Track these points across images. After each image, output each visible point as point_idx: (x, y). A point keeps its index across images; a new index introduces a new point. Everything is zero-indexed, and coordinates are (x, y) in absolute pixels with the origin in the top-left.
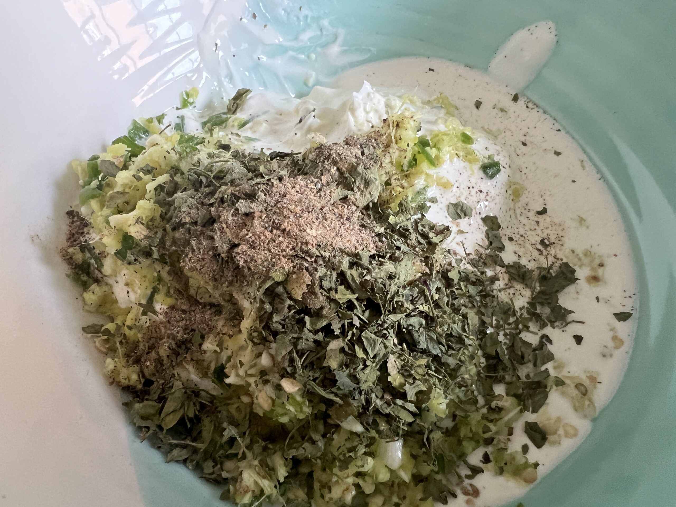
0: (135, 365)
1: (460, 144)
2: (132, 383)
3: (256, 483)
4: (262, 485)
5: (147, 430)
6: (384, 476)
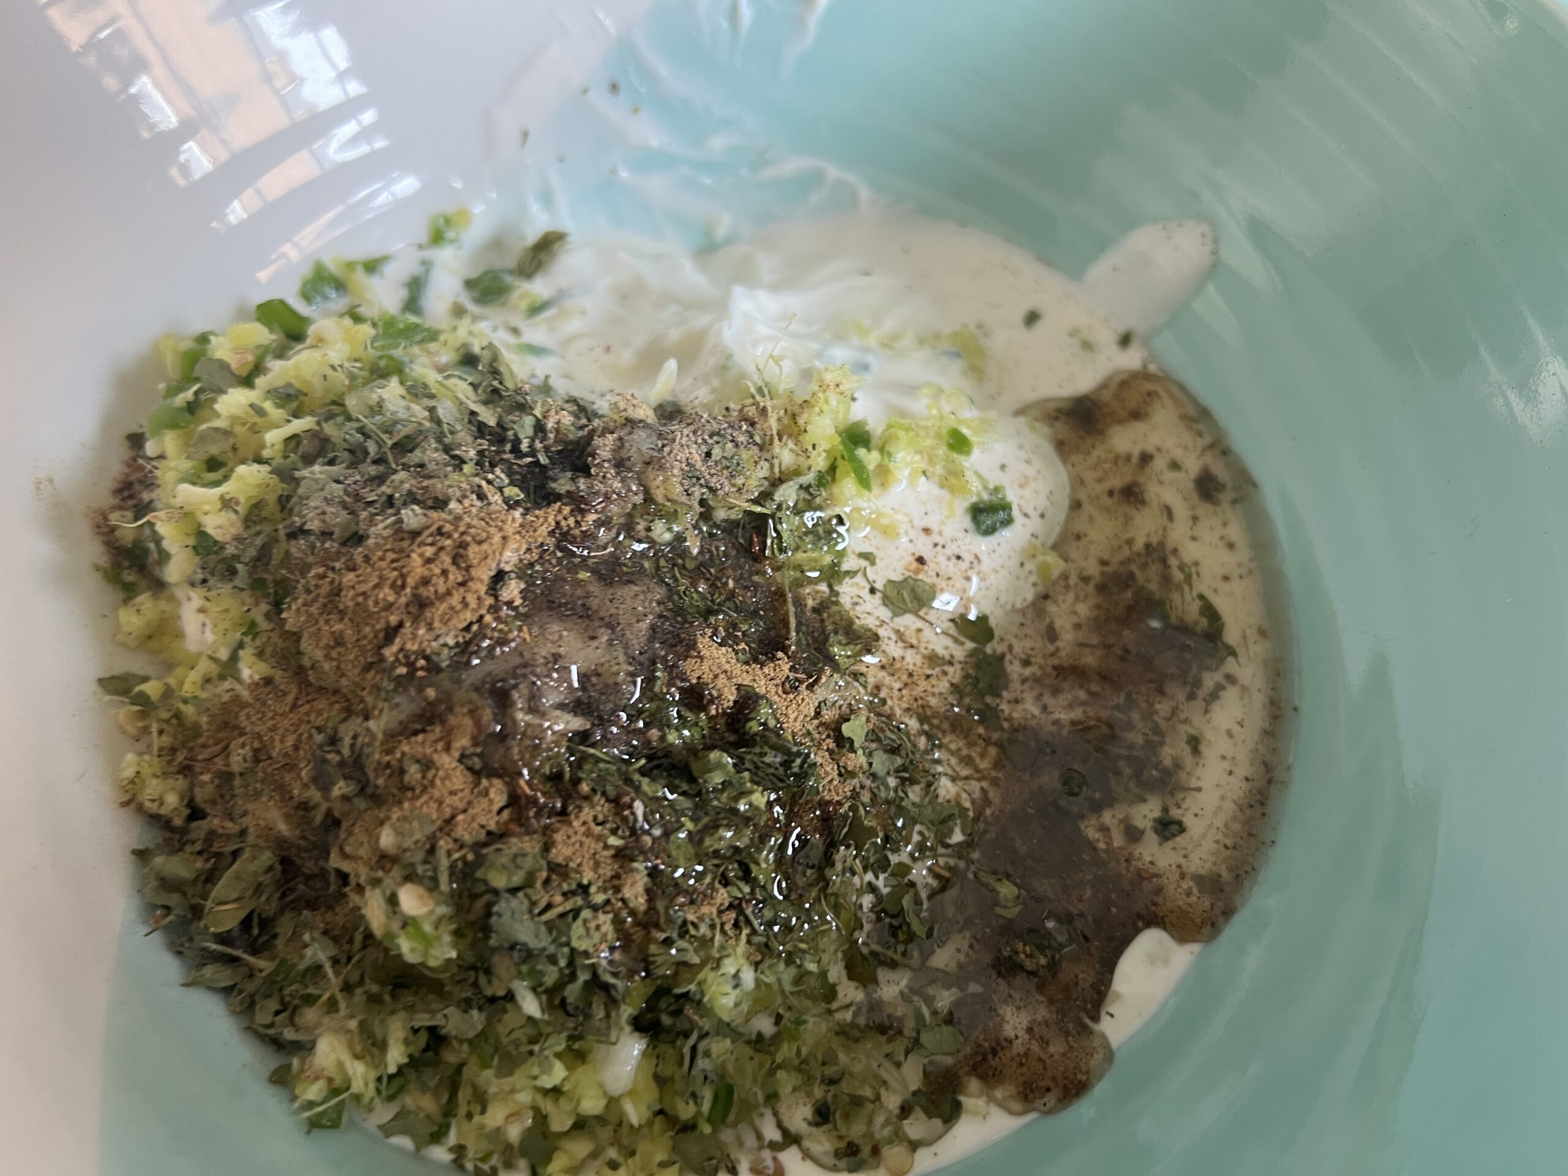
0: (180, 777)
1: (942, 451)
2: (163, 811)
3: (340, 1065)
4: (351, 1072)
5: (165, 912)
6: (592, 1105)
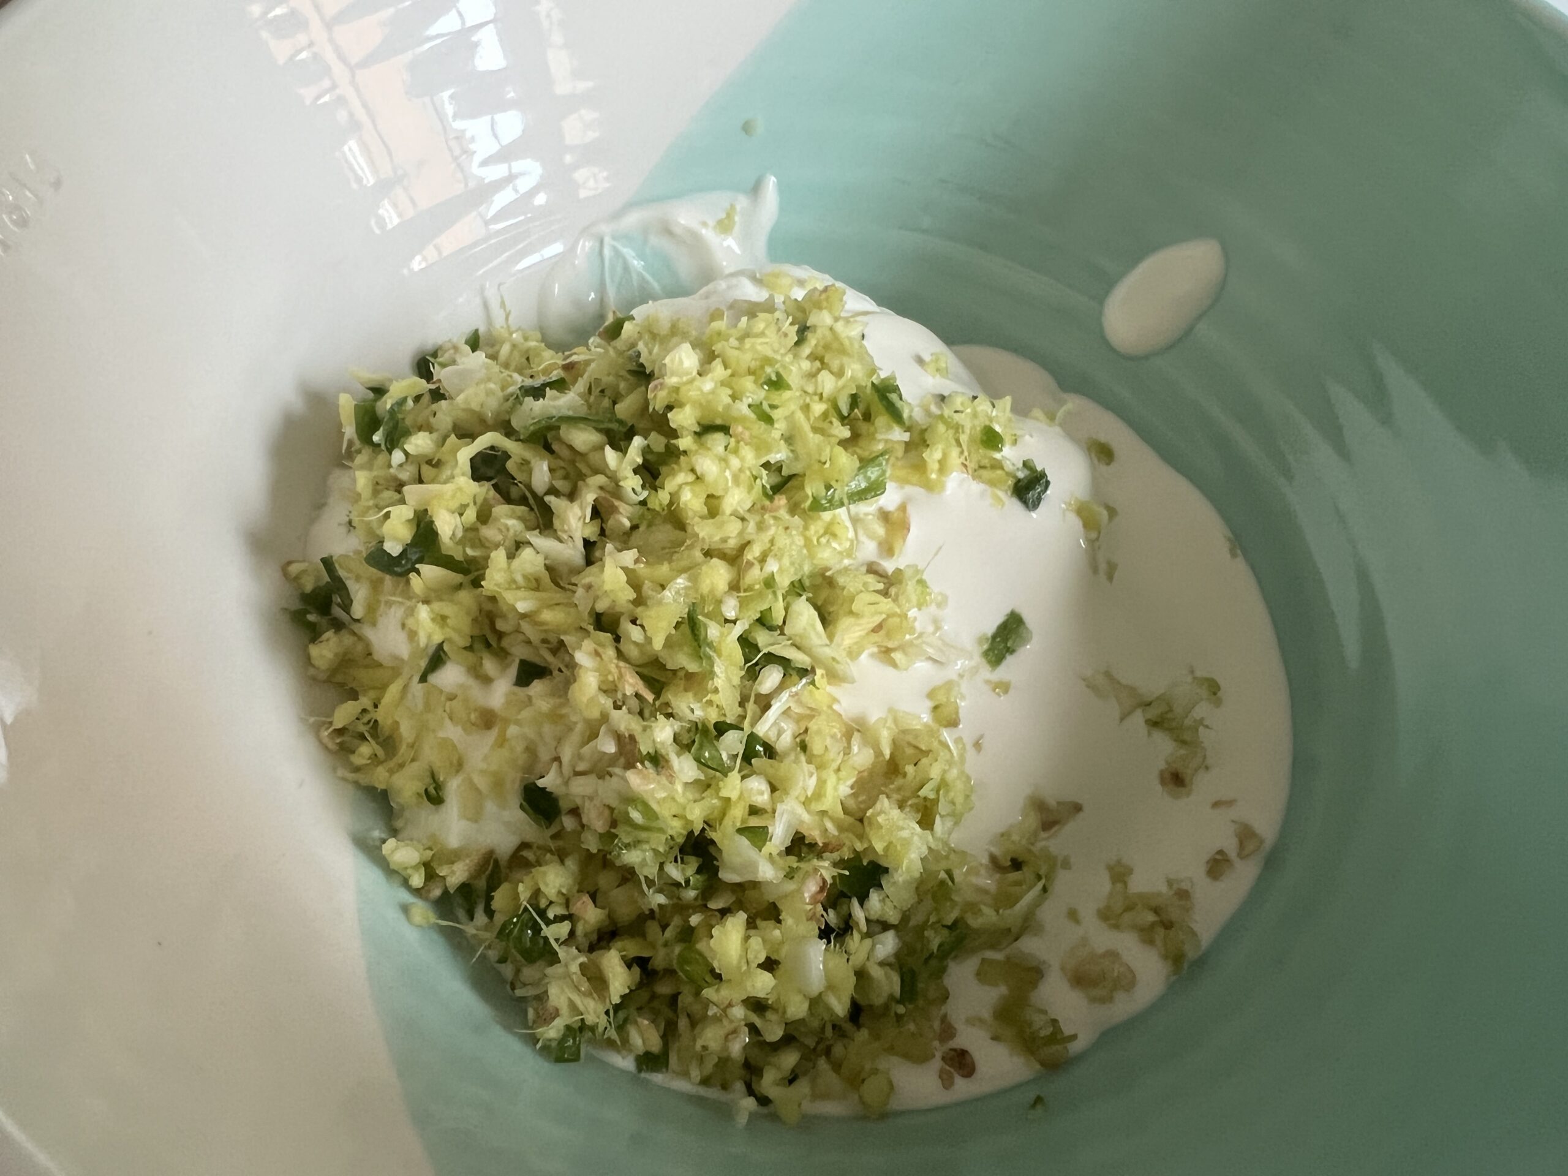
3: (572, 1004)
4: (583, 1008)
6: (797, 1009)
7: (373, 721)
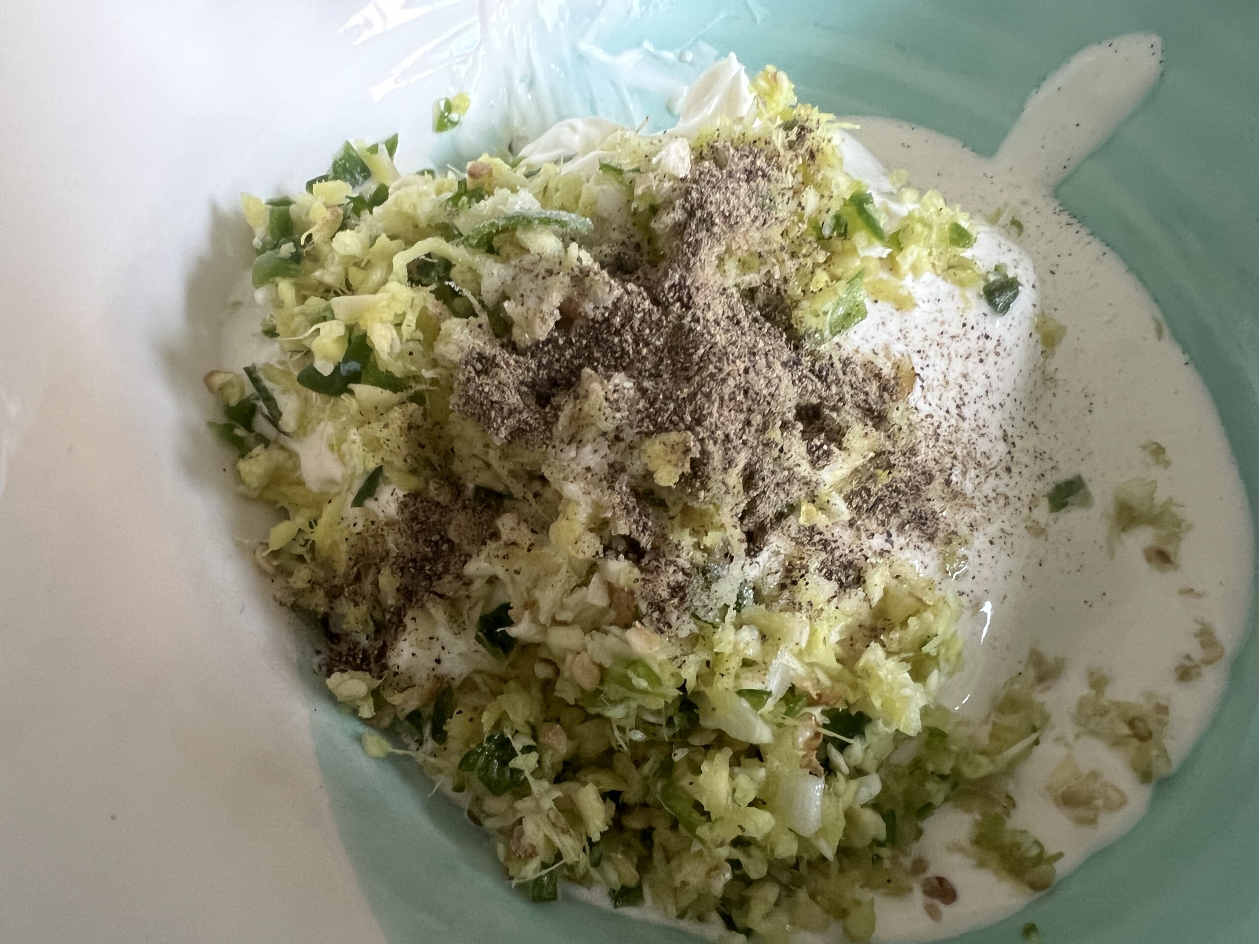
1: (946, 245)
3: (549, 841)
4: (560, 846)
6: (787, 849)
7: (310, 542)
